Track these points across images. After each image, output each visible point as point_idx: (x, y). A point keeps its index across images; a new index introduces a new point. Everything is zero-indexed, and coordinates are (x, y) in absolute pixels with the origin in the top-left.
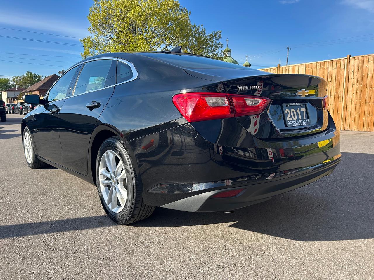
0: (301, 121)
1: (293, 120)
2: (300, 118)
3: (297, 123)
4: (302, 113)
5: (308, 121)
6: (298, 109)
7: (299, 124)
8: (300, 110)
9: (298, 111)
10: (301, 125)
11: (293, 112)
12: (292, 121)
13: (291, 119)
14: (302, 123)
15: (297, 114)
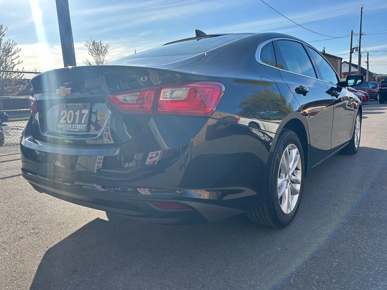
0: (75, 126)
1: (67, 123)
2: (77, 122)
3: (69, 127)
4: (82, 115)
5: (83, 128)
6: (79, 111)
7: (70, 129)
8: (81, 112)
9: (77, 113)
10: (73, 130)
11: (71, 113)
12: (63, 124)
13: (65, 122)
14: (74, 128)
15: (75, 116)
